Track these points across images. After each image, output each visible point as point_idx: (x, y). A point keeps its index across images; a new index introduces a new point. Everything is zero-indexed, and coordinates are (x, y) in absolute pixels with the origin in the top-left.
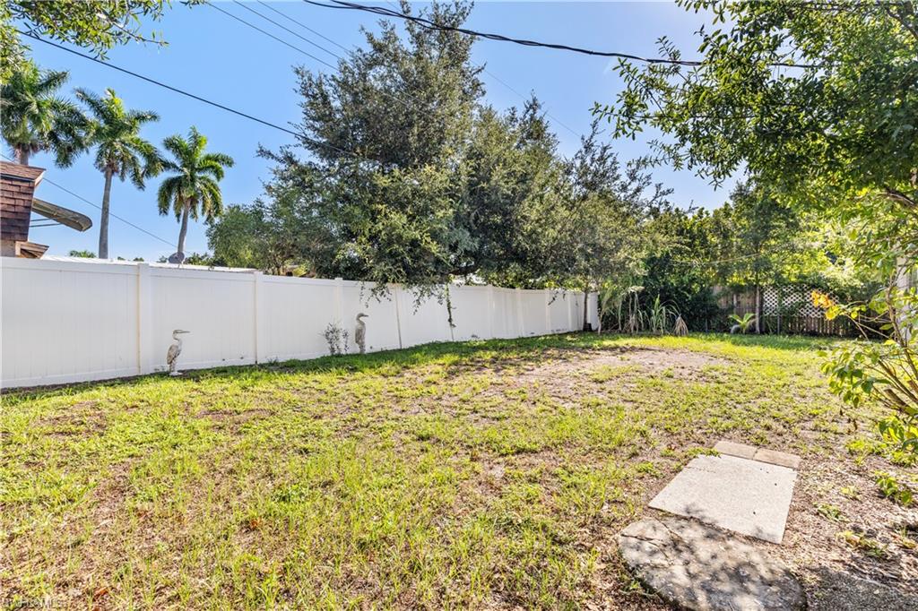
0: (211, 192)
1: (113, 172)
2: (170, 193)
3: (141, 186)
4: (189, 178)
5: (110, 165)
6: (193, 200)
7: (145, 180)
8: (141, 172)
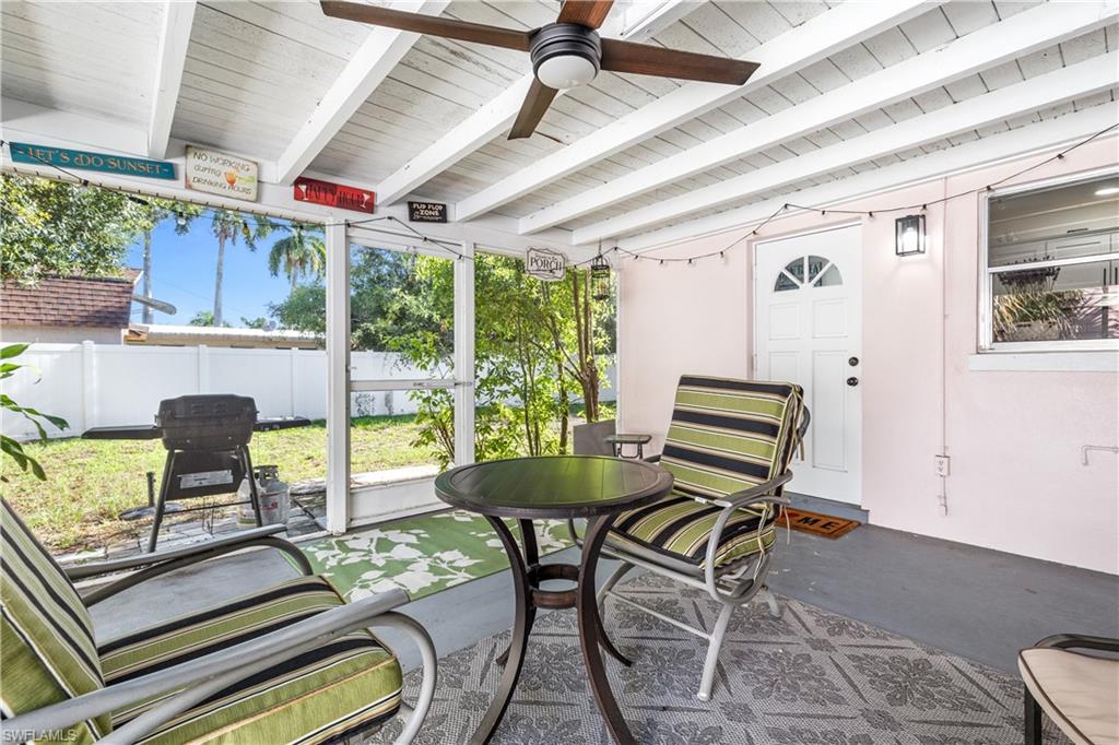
0: (319, 251)
1: (226, 237)
2: (280, 254)
3: (253, 247)
4: (297, 239)
5: (224, 231)
6: (302, 261)
7: (256, 242)
8: (252, 236)
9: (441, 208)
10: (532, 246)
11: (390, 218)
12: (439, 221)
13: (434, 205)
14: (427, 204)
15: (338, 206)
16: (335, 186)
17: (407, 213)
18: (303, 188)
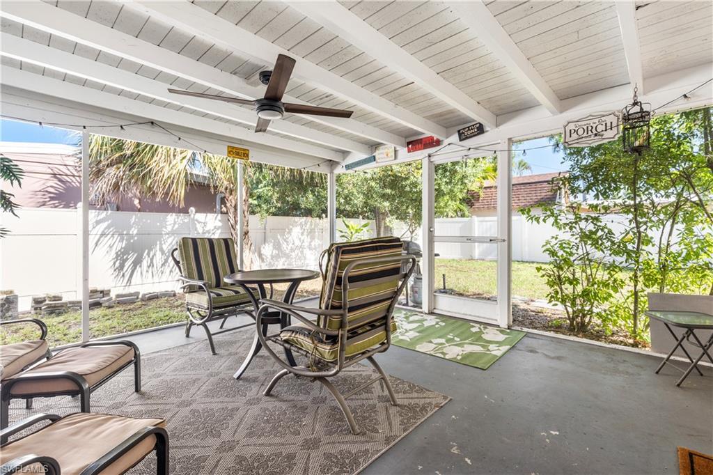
9: (478, 125)
10: (570, 120)
11: (449, 144)
12: (478, 134)
13: (473, 126)
14: (468, 127)
15: (424, 149)
16: (421, 139)
17: (458, 138)
18: (410, 146)
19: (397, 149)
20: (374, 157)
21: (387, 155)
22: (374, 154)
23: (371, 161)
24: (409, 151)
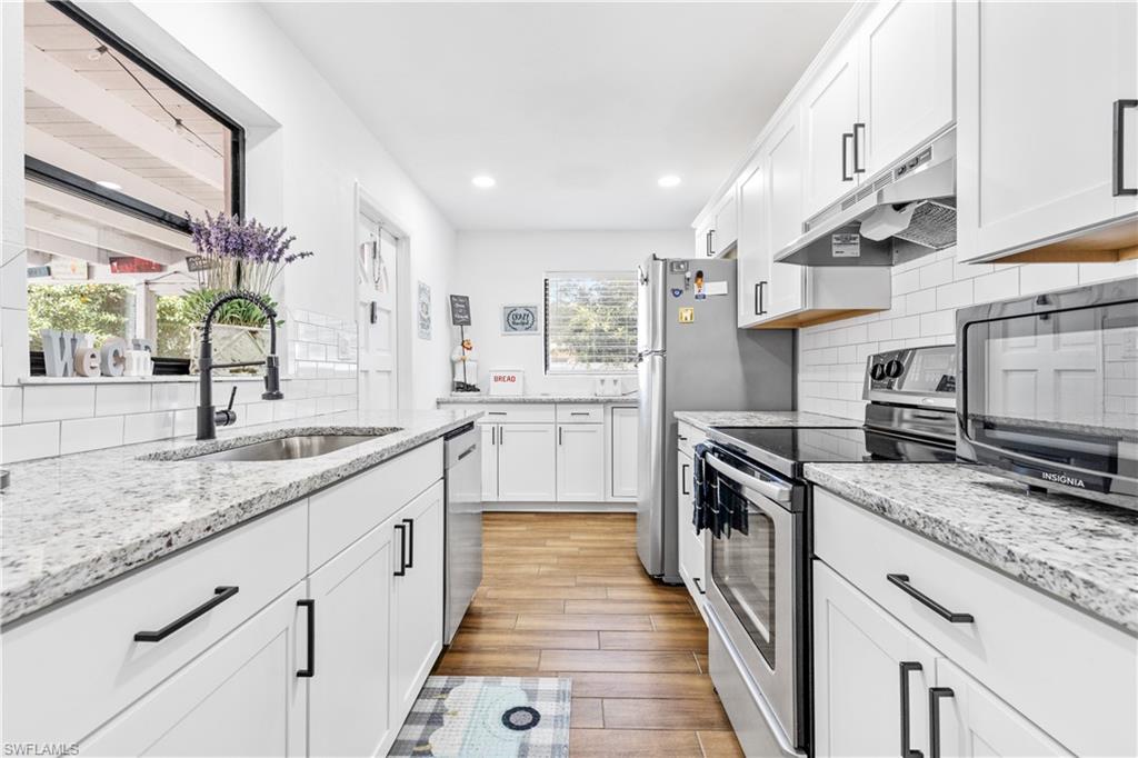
11: (175, 273)
15: (138, 271)
16: (132, 258)
18: (115, 264)
19: (93, 264)
20: (49, 269)
21: (74, 270)
22: (48, 265)
23: (41, 275)
24: (114, 271)
